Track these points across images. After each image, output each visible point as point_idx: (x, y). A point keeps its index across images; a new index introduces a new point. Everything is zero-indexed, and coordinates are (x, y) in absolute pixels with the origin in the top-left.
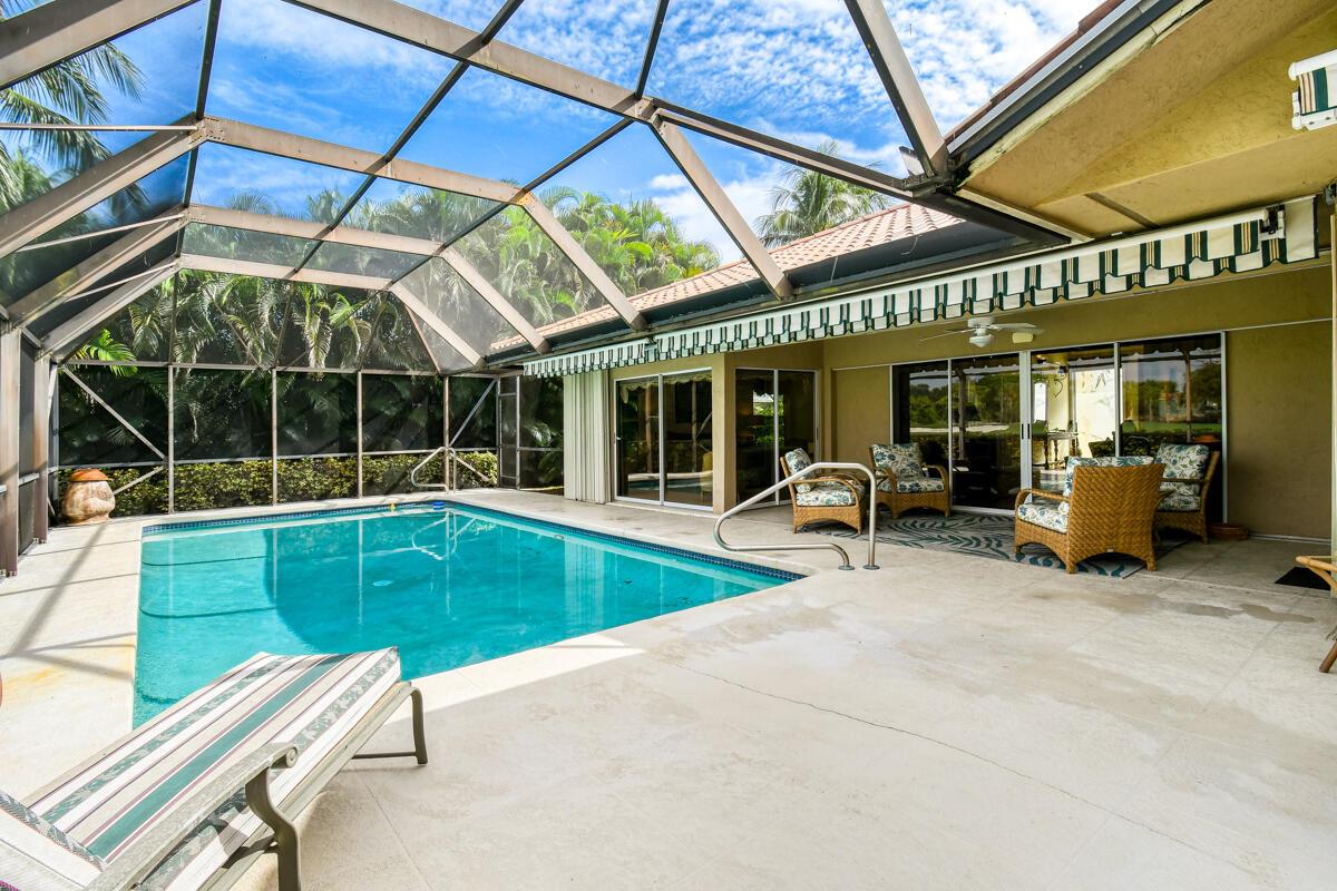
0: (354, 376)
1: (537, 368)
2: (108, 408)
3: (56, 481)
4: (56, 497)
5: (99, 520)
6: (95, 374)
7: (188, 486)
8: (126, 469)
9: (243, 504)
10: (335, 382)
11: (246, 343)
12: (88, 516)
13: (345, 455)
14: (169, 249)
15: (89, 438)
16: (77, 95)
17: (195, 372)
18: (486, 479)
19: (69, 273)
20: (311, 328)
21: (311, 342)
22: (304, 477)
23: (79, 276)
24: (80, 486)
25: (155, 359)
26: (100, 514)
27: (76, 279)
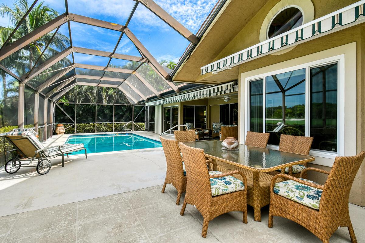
0: (113, 105)
1: (148, 104)
2: (64, 112)
3: (55, 126)
4: (55, 129)
5: (62, 134)
6: (62, 105)
7: (79, 128)
8: (68, 124)
9: (90, 132)
10: (109, 107)
11: (90, 99)
12: (60, 133)
13: (110, 123)
14: (74, 81)
15: (61, 118)
16: (61, 46)
17: (80, 105)
18: (142, 129)
19: (55, 88)
20: (104, 95)
21: (104, 98)
22: (102, 127)
23: (57, 89)
24: (59, 127)
25: (73, 102)
26: (62, 133)
27: (56, 89)
